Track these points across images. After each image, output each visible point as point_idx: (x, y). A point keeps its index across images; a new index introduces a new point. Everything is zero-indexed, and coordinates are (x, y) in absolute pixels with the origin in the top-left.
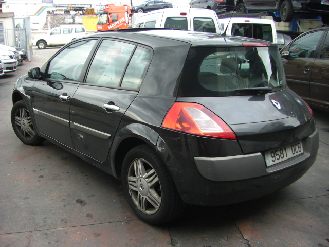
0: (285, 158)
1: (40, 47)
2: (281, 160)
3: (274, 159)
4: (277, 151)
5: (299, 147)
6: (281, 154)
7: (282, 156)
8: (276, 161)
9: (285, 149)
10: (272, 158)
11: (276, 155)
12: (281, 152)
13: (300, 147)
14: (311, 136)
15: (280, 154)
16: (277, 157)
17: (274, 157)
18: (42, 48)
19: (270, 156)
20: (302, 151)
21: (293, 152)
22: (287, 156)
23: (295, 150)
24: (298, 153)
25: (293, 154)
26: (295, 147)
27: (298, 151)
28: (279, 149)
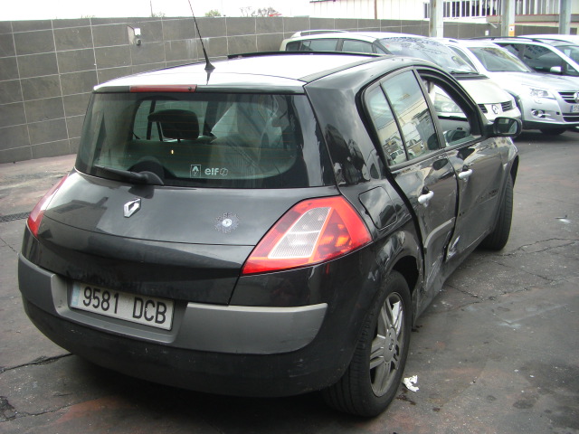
0: (110, 313)
2: (100, 310)
3: (87, 301)
4: (99, 291)
5: (158, 313)
6: (104, 300)
7: (105, 305)
8: (90, 308)
9: (117, 296)
10: (84, 298)
11: (95, 298)
12: (106, 297)
15: (101, 300)
16: (95, 302)
17: (89, 298)
19: (82, 292)
20: (167, 325)
21: (138, 314)
22: (116, 312)
23: (145, 313)
24: (152, 323)
25: (134, 316)
26: (146, 307)
27: (152, 317)
28: (103, 290)
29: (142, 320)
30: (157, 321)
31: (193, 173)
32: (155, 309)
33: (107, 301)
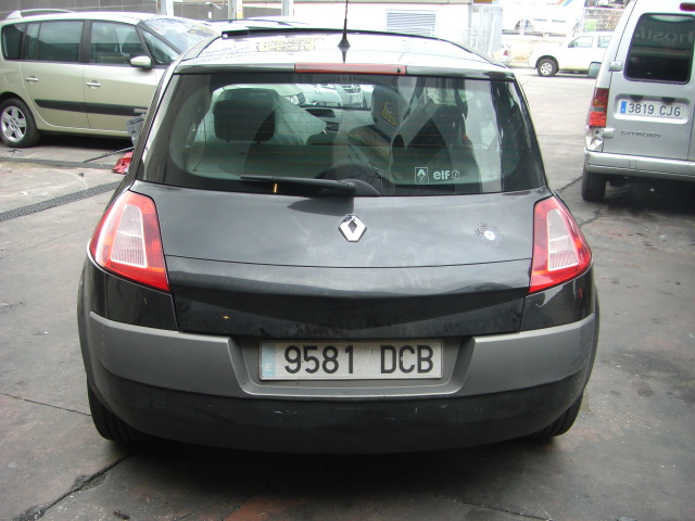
0: (341, 374)
1: (543, 72)
2: (321, 374)
3: (293, 366)
4: (315, 348)
5: (420, 359)
6: (327, 359)
7: (330, 366)
8: (302, 374)
9: (350, 350)
10: (287, 364)
11: (307, 359)
12: (330, 355)
13: (428, 359)
14: (478, 340)
15: (321, 360)
16: (305, 365)
17: (298, 360)
18: (547, 73)
19: (281, 355)
20: (436, 372)
21: (388, 366)
22: (351, 372)
23: (401, 363)
24: (414, 374)
25: (383, 371)
26: (401, 355)
27: (413, 367)
28: (322, 346)
29: (398, 374)
30: (420, 371)
31: (418, 178)
32: (415, 356)
33: (334, 359)
